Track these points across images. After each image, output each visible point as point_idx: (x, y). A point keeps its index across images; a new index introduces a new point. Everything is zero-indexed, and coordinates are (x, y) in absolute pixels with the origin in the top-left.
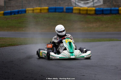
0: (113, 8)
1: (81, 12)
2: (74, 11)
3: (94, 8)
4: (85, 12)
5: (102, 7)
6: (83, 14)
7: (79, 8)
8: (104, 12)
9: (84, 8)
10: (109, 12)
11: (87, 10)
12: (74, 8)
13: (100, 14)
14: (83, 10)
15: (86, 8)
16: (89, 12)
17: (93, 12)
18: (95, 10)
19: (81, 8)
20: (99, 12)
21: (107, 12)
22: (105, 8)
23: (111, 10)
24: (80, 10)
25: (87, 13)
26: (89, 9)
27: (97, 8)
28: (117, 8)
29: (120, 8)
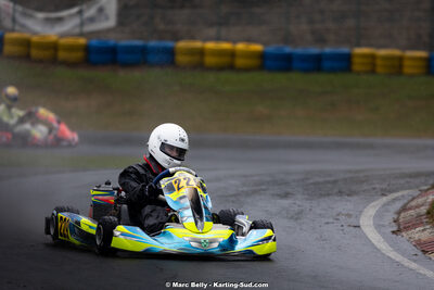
0: (153, 43)
1: (34, 53)
2: (7, 49)
3: (82, 41)
4: (47, 54)
5: (112, 40)
6: (40, 61)
7: (26, 35)
8: (120, 57)
9: (43, 37)
11: (54, 47)
12: (8, 36)
13: (104, 64)
15: (54, 38)
16: (62, 55)
17: (79, 55)
18: (87, 49)
19: (35, 39)
20: (100, 56)
21: (129, 58)
22: (125, 42)
23: (144, 50)
24: (27, 44)
25: (55, 56)
26: (63, 41)
27: (94, 42)
28: (169, 44)
29: (182, 44)
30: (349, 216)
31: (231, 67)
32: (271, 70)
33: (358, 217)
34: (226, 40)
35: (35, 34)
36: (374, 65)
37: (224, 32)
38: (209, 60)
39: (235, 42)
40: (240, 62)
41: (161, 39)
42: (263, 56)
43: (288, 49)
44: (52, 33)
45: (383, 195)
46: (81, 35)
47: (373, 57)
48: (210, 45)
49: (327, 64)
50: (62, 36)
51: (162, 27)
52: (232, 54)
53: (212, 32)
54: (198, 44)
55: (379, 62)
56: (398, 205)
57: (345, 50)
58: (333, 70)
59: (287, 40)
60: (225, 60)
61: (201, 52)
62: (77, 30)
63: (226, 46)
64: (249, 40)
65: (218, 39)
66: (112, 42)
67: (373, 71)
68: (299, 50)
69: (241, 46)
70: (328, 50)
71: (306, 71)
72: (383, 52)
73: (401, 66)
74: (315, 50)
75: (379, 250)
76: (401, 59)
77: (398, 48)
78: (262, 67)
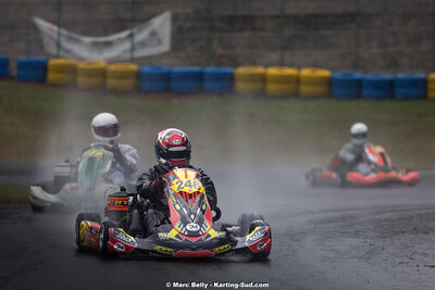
0: (210, 69)
1: (81, 80)
2: (51, 76)
3: (133, 67)
4: (94, 82)
5: (167, 65)
6: (88, 89)
7: (72, 62)
8: (175, 85)
9: (91, 63)
11: (102, 74)
12: (53, 62)
13: (158, 92)
15: (102, 64)
16: (111, 82)
17: (129, 83)
18: (138, 75)
19: (81, 65)
21: (185, 84)
22: (179, 69)
23: (202, 78)
24: (72, 70)
25: (104, 84)
26: (112, 67)
27: (146, 69)
28: (228, 70)
29: (241, 70)
30: (425, 255)
31: (296, 95)
32: (339, 98)
34: (291, 66)
35: (82, 59)
37: (287, 56)
38: (271, 87)
39: (299, 68)
40: (304, 89)
41: (219, 64)
42: (330, 82)
43: (358, 75)
44: (100, 58)
46: (132, 60)
48: (273, 71)
49: (399, 92)
50: (111, 61)
51: (220, 51)
52: (297, 80)
53: (275, 56)
54: (260, 70)
57: (420, 75)
58: (406, 98)
59: (356, 66)
60: (290, 87)
61: (263, 79)
62: (128, 56)
63: (290, 71)
64: (315, 66)
65: (281, 64)
66: (165, 69)
68: (369, 76)
69: (306, 72)
70: (401, 75)
71: (379, 98)
74: (387, 76)
78: (329, 95)
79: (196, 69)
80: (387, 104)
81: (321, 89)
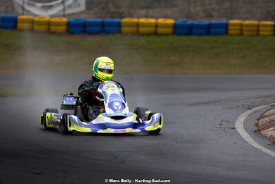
0: (108, 20)
1: (36, 27)
2: (20, 25)
3: (65, 20)
4: (44, 28)
5: (83, 18)
6: (40, 32)
7: (31, 17)
8: (88, 29)
9: (42, 18)
10: (99, 28)
11: (49, 24)
12: (20, 17)
13: (78, 33)
14: (41, 23)
15: (48, 19)
16: (53, 28)
17: (63, 28)
18: (68, 24)
19: (36, 19)
20: (76, 28)
21: (95, 29)
22: (91, 19)
23: (103, 25)
24: (32, 22)
25: (49, 29)
26: (53, 20)
27: (72, 19)
28: (117, 20)
29: (125, 20)
30: (228, 122)
31: (156, 33)
32: (179, 34)
33: (234, 123)
34: (152, 17)
35: (36, 15)
36: (242, 30)
37: (150, 12)
38: (142, 29)
39: (157, 18)
40: (160, 30)
41: (112, 17)
42: (175, 26)
43: (189, 22)
44: (46, 15)
45: (249, 109)
46: (64, 16)
47: (241, 25)
48: (142, 20)
49: (213, 30)
50: (53, 16)
51: (113, 10)
52: (156, 26)
53: (144, 12)
54: (135, 20)
55: (244, 28)
56: (258, 115)
57: (224, 21)
58: (216, 34)
59: (188, 17)
60: (152, 29)
61: (138, 25)
62: (62, 13)
63: (152, 21)
64: (166, 17)
65: (147, 17)
66: (83, 20)
67: (241, 34)
68: (196, 22)
69: (161, 21)
70: (213, 21)
71: (201, 35)
72: (247, 22)
73: (258, 30)
74: (206, 22)
75: (247, 143)
76: (258, 26)
77: (256, 19)
78: (174, 33)
79: (100, 20)
80: (206, 37)
81: (169, 30)
